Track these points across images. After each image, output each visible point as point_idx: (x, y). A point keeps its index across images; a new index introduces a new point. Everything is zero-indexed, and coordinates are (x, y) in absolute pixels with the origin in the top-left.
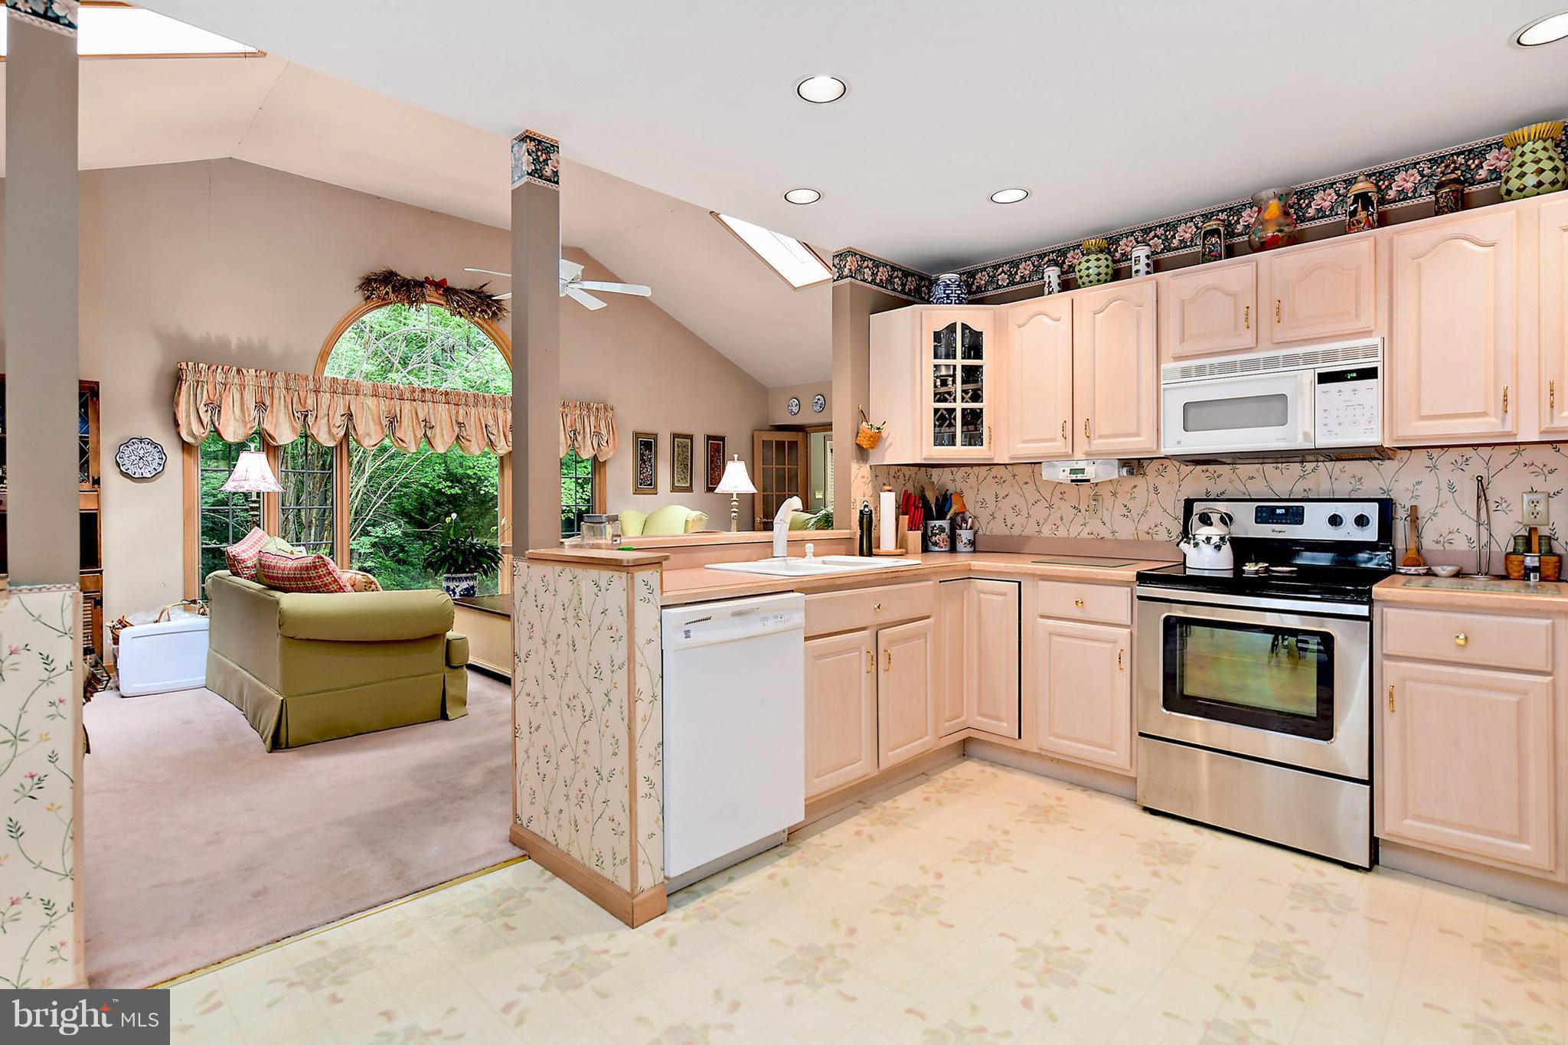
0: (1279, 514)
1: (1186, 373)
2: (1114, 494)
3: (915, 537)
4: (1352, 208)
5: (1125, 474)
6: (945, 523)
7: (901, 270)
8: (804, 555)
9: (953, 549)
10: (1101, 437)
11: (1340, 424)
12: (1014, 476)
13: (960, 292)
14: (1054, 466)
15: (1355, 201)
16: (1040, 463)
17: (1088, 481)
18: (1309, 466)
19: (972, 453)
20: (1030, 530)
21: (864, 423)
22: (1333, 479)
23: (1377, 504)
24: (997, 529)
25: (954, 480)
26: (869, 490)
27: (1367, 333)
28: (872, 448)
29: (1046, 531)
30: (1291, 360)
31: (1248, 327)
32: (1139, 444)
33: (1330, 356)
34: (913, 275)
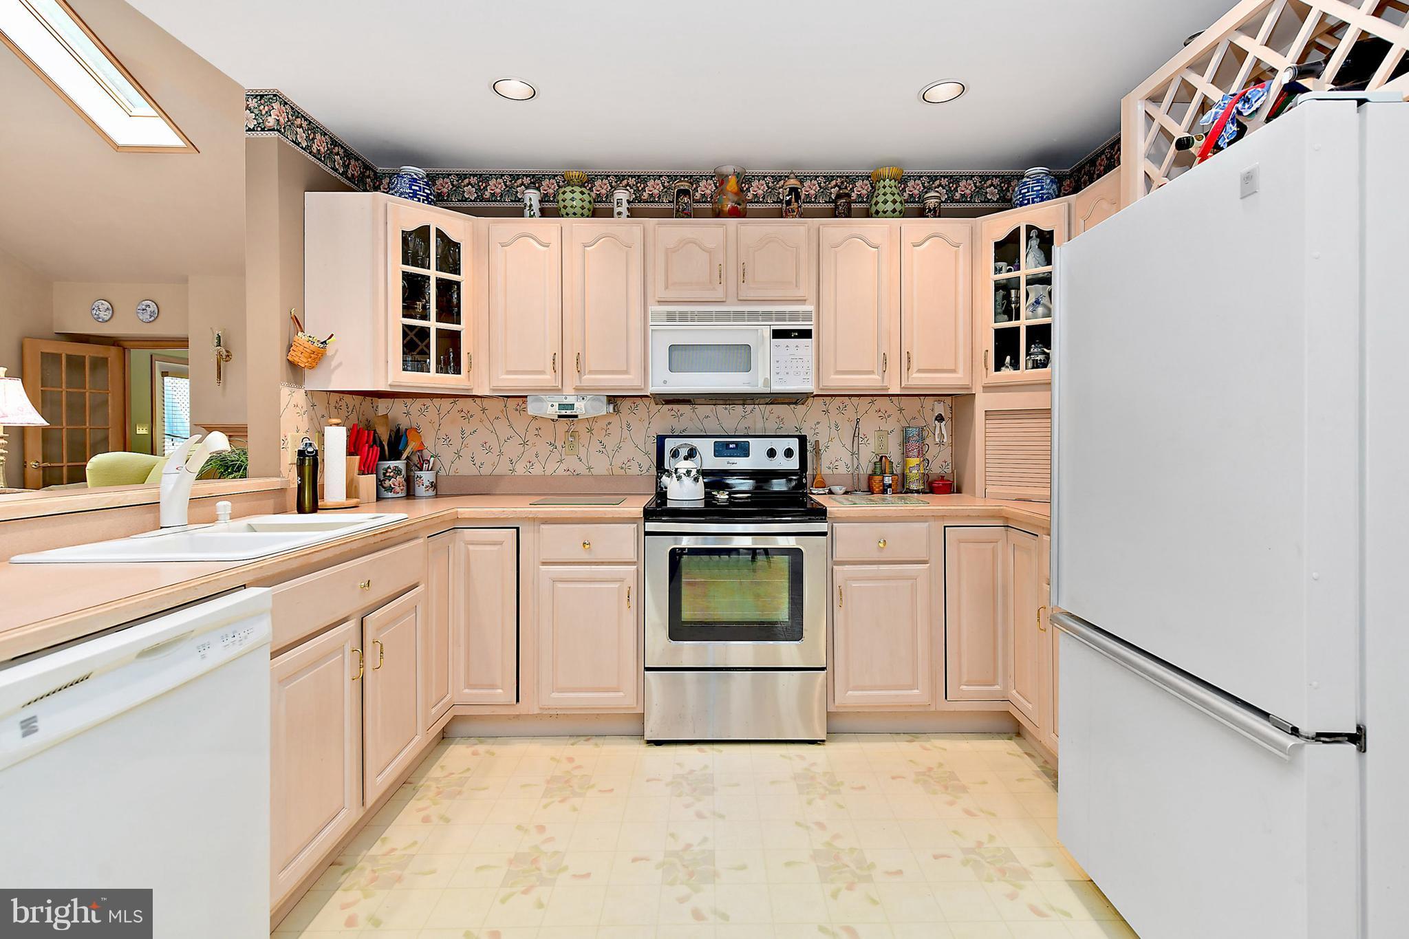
0: (731, 448)
1: (671, 317)
2: (590, 431)
3: (368, 482)
4: (788, 198)
5: (611, 411)
6: (400, 464)
7: (342, 147)
8: (213, 519)
9: (410, 494)
10: (591, 372)
11: (787, 373)
12: (484, 410)
13: (429, 192)
14: (541, 400)
15: (790, 194)
16: (526, 397)
17: (576, 416)
18: (749, 408)
19: (448, 381)
20: (503, 468)
21: (300, 334)
22: (765, 419)
23: (797, 439)
24: (464, 468)
25: (408, 414)
26: (304, 423)
27: (802, 301)
28: (312, 368)
29: (520, 469)
30: (753, 316)
31: (720, 283)
32: (627, 382)
33: (781, 316)
34: (357, 159)
